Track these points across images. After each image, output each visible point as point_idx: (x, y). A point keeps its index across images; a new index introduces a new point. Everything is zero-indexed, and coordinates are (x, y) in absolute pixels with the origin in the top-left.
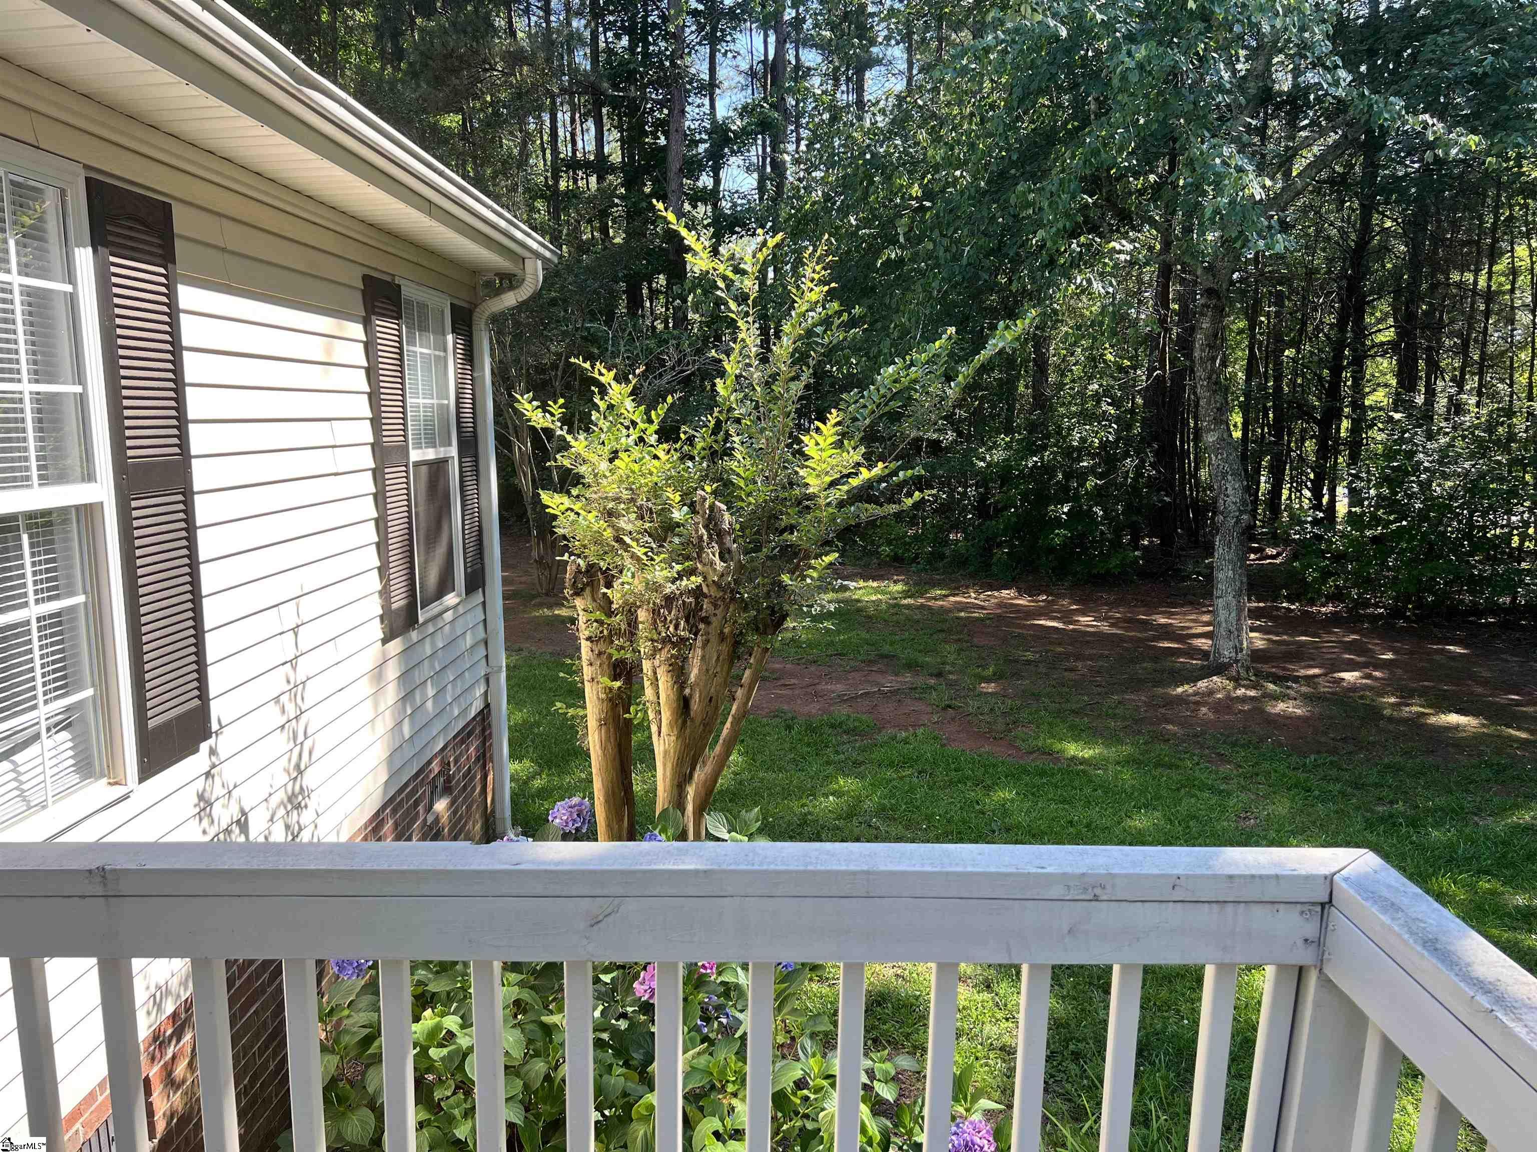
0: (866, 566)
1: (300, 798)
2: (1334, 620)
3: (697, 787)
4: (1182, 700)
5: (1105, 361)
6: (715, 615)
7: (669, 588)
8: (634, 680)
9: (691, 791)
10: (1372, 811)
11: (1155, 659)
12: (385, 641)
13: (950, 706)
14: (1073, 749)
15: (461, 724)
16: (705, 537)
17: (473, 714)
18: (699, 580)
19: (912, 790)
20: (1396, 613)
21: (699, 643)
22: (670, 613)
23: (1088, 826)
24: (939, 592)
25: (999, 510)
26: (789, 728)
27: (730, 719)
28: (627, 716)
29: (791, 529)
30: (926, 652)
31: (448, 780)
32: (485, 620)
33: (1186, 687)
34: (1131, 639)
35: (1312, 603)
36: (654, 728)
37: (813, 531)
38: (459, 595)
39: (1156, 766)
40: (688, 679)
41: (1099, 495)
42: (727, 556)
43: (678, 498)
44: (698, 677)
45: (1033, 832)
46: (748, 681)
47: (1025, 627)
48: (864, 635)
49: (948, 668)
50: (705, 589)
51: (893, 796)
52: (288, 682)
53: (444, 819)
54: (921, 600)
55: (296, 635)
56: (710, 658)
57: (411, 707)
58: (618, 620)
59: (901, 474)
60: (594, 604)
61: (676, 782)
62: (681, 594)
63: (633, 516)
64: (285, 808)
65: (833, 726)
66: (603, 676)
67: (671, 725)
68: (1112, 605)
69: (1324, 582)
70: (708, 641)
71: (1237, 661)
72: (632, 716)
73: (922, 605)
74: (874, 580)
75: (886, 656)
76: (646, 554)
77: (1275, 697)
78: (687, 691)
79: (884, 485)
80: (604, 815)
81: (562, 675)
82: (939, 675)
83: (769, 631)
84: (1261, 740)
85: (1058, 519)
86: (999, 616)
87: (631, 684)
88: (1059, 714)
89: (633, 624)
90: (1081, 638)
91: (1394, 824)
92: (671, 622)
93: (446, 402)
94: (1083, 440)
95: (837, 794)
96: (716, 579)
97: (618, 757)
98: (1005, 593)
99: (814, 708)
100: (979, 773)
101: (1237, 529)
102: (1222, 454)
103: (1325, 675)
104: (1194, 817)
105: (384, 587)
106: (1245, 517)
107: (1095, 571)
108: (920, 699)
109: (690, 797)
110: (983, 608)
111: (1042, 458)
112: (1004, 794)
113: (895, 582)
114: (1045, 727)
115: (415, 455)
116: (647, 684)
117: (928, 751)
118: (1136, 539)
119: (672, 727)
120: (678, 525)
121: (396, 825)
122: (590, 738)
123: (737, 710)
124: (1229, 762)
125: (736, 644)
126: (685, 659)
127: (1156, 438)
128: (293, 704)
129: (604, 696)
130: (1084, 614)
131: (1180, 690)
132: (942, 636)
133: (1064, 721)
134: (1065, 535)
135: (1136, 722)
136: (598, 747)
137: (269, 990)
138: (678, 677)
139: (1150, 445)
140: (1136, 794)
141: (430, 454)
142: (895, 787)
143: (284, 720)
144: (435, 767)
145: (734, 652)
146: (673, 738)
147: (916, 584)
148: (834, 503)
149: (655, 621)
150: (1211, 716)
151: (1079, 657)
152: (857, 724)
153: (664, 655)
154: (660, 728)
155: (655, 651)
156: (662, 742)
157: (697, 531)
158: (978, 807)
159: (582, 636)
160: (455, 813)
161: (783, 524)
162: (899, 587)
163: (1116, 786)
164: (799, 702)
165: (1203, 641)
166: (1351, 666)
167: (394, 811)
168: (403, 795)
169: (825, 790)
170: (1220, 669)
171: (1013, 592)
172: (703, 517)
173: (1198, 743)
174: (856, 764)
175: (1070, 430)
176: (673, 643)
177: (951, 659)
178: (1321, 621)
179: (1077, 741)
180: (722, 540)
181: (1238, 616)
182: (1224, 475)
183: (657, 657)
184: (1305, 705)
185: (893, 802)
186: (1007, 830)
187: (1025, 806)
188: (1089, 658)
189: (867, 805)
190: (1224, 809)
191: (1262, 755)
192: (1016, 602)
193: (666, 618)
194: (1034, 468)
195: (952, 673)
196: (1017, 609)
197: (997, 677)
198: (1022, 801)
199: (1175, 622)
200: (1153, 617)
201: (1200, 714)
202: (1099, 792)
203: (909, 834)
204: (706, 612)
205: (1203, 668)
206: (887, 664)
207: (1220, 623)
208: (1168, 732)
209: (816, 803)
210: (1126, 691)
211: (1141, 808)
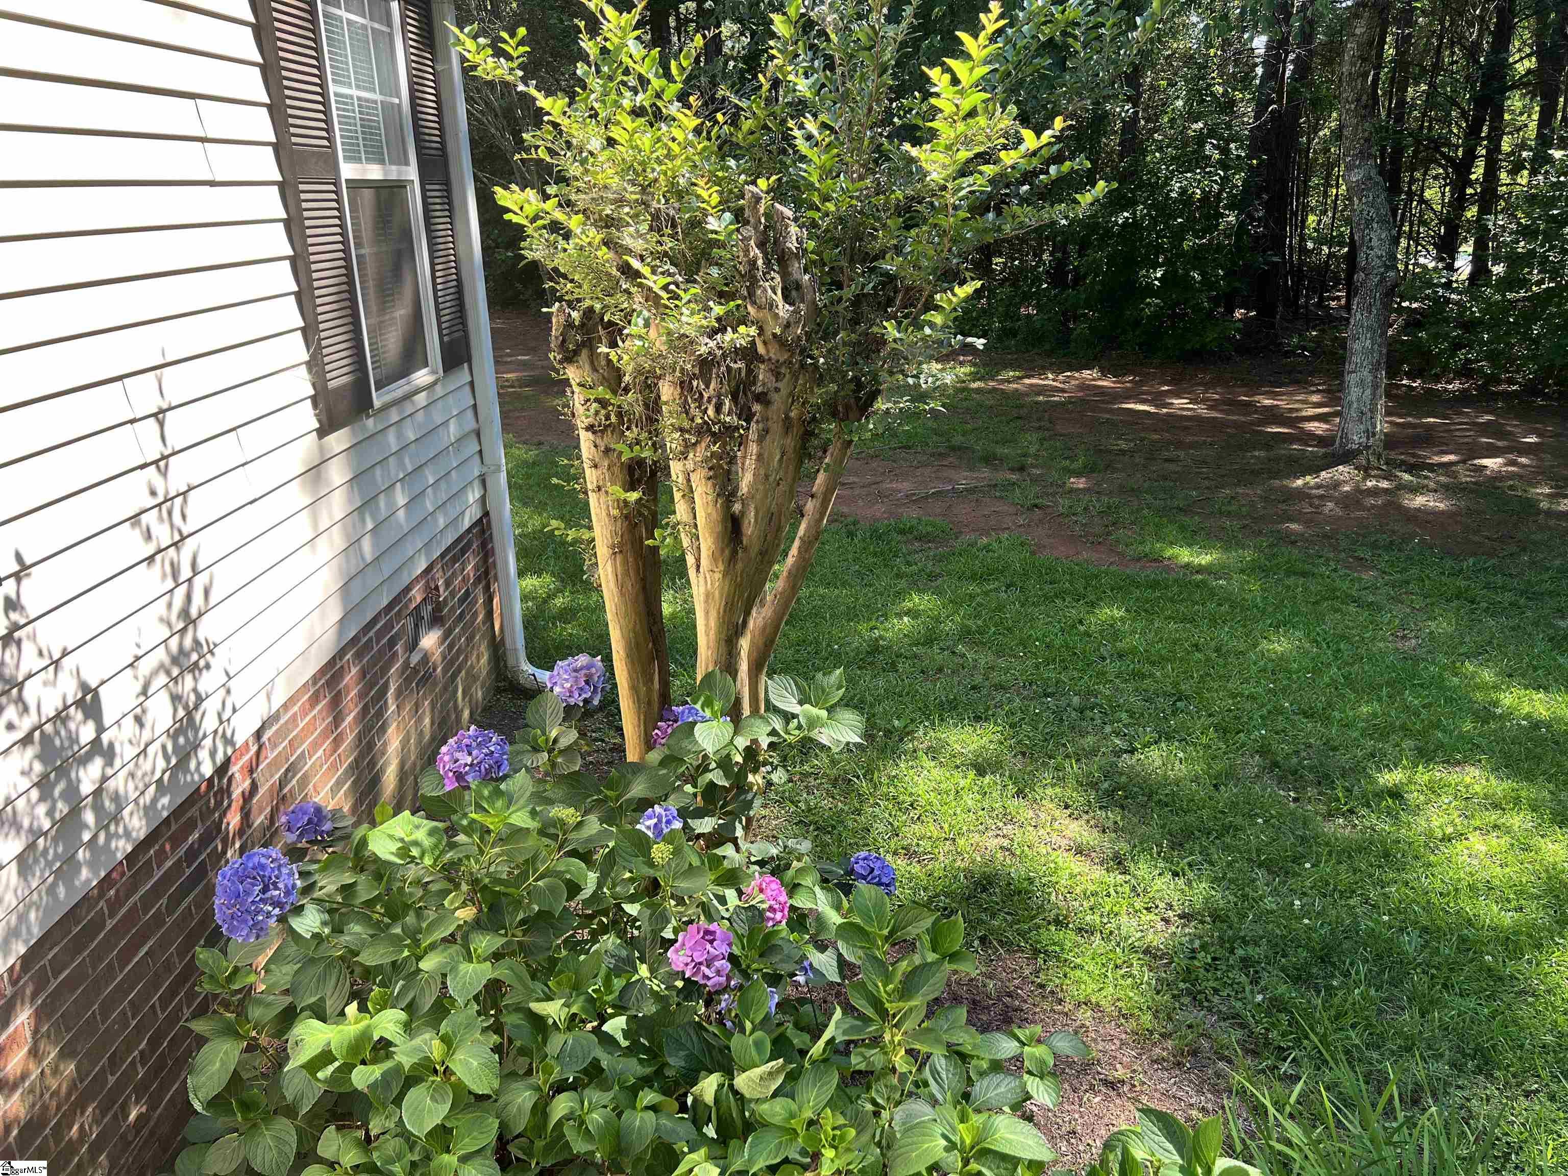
1: (194, 657)
2: (1463, 398)
3: (753, 637)
4: (1302, 495)
5: (1212, 94)
6: (777, 390)
7: (705, 346)
8: (661, 489)
9: (744, 644)
11: (1268, 447)
12: (322, 432)
13: (1036, 506)
14: (1185, 555)
15: (449, 539)
16: (760, 262)
17: (467, 524)
18: (753, 331)
19: (1000, 608)
20: (1533, 389)
21: (753, 435)
22: (708, 387)
23: (1218, 650)
24: (1011, 374)
26: (851, 535)
27: (797, 543)
28: (650, 542)
30: (1004, 442)
31: (438, 607)
32: (475, 406)
33: (1308, 478)
34: (1235, 424)
35: (1437, 379)
36: (690, 560)
38: (434, 372)
39: (1289, 573)
40: (736, 488)
41: (1196, 257)
42: (794, 294)
43: (715, 199)
44: (751, 486)
45: (1152, 658)
46: (823, 488)
47: (1111, 411)
48: (931, 424)
49: (1030, 460)
50: (761, 349)
51: (977, 616)
52: (153, 493)
53: (436, 657)
54: (992, 383)
55: (161, 424)
56: (771, 456)
57: (373, 518)
58: (631, 400)
59: (1053, 169)
60: (595, 376)
61: (723, 636)
62: (724, 355)
63: (644, 228)
64: (168, 673)
65: (902, 532)
66: (613, 483)
67: (714, 558)
68: (1208, 386)
69: (1452, 355)
70: (766, 430)
71: (1367, 447)
72: (657, 543)
73: (994, 389)
75: (959, 449)
76: (665, 288)
77: (1415, 490)
78: (737, 507)
79: (1026, 187)
80: (625, 673)
81: (555, 481)
82: (1022, 469)
83: (853, 416)
84: (1406, 540)
85: (1150, 285)
86: (1082, 400)
87: (656, 493)
88: (1166, 513)
89: (653, 406)
90: (1175, 422)
92: (709, 401)
93: (397, 101)
94: (1183, 191)
95: (913, 613)
96: (778, 331)
97: (641, 598)
98: (1086, 373)
99: (879, 509)
100: (1080, 586)
101: (1380, 288)
102: (1367, 197)
103: (1464, 462)
104: (1343, 637)
105: (313, 357)
106: (1391, 274)
107: (1188, 347)
108: (1001, 498)
109: (744, 654)
110: (1063, 391)
111: (1134, 213)
112: (1111, 612)
113: (962, 364)
114: (1152, 528)
115: (348, 171)
116: (677, 496)
117: (1015, 559)
118: (1229, 311)
119: (716, 560)
120: (717, 244)
121: (363, 673)
122: (601, 571)
123: (807, 529)
124: (1371, 568)
125: (807, 435)
126: (732, 460)
127: (1266, 190)
128: (167, 526)
129: (615, 512)
130: (1175, 395)
131: (1300, 482)
132: (1019, 423)
133: (1172, 521)
134: (1157, 305)
135: (1255, 519)
136: (612, 584)
137: (169, 921)
138: (723, 487)
139: (1259, 197)
140: (1270, 609)
141: (374, 172)
142: (980, 605)
143: (150, 549)
144: (417, 595)
145: (804, 447)
146: (718, 576)
147: (985, 365)
149: (686, 400)
150: (1339, 512)
151: (1179, 445)
152: (930, 529)
153: (701, 452)
154: (698, 560)
155: (686, 447)
156: (701, 579)
157: (747, 251)
158: (1082, 628)
159: (580, 425)
160: (450, 647)
162: (967, 369)
163: (1245, 599)
164: (860, 502)
165: (1316, 424)
166: (1492, 451)
167: (359, 656)
168: (371, 634)
169: (898, 609)
170: (1346, 457)
171: (1095, 373)
172: (756, 228)
173: (1331, 545)
174: (932, 577)
175: (1168, 179)
176: (714, 434)
177: (1033, 450)
178: (1449, 400)
179: (1190, 545)
180: (787, 267)
181: (1374, 394)
182: (1369, 223)
183: (691, 455)
184: (1447, 498)
185: (980, 622)
186: (1120, 656)
187: (1139, 626)
188: (1191, 446)
189: (948, 626)
190: (1377, 627)
191: (1409, 558)
192: (1100, 383)
193: (701, 395)
194: (1125, 224)
195: (1036, 467)
196: (1101, 391)
197: (1087, 471)
198: (1134, 620)
199: (1281, 403)
200: (1256, 398)
201: (1326, 510)
202: (1225, 608)
203: (1002, 663)
204: (764, 384)
205: (1325, 456)
206: (960, 458)
207: (1350, 404)
208: (1293, 533)
209: (888, 625)
210: (1238, 484)
211: (1278, 627)
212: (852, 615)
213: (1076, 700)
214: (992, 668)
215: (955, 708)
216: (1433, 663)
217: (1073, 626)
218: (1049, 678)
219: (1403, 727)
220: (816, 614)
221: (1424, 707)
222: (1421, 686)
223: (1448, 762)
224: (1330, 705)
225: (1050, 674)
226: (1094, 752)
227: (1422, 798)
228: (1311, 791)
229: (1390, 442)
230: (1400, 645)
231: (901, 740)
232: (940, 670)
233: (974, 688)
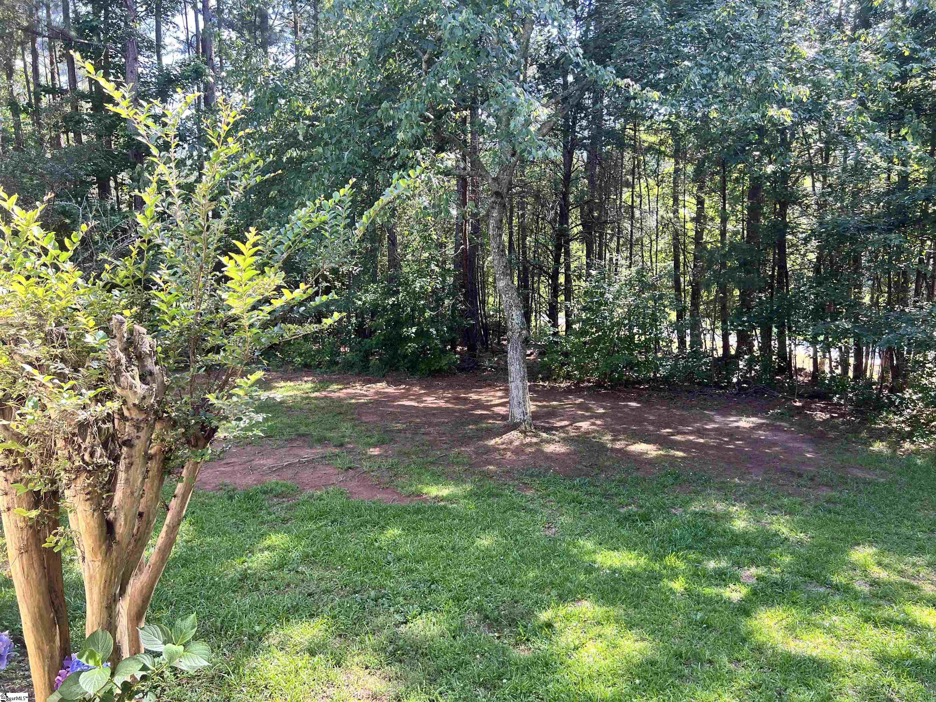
0: (285, 371)
2: (568, 391)
4: (495, 449)
5: (431, 239)
6: (139, 437)
7: (82, 416)
10: (619, 513)
11: (476, 423)
13: (350, 468)
14: (434, 491)
16: (123, 361)
18: (118, 404)
19: (328, 537)
20: (599, 385)
21: (120, 467)
22: (84, 440)
23: (453, 549)
24: (336, 387)
25: (372, 333)
26: (231, 498)
27: (165, 529)
28: (47, 544)
29: (216, 349)
30: (331, 430)
33: (497, 439)
34: (459, 410)
35: (555, 381)
36: (77, 554)
37: (239, 351)
39: (489, 496)
40: (110, 503)
41: (433, 321)
42: (149, 378)
43: (92, 323)
44: (121, 500)
45: (417, 559)
46: (182, 491)
47: (393, 406)
48: (285, 420)
49: (347, 440)
50: (126, 413)
51: (313, 545)
54: (324, 393)
56: (135, 481)
59: (316, 299)
62: (97, 421)
63: (39, 342)
65: (265, 493)
66: (19, 505)
67: (95, 552)
68: (444, 389)
69: (561, 369)
70: (131, 464)
71: (524, 421)
72: (53, 544)
73: (326, 397)
74: (291, 381)
75: (304, 435)
76: (51, 381)
77: (548, 442)
78: (111, 515)
79: (303, 308)
80: (32, 638)
82: (341, 445)
83: (200, 443)
84: (547, 471)
85: (409, 336)
86: (376, 400)
88: (424, 466)
90: (428, 412)
91: (634, 522)
92: (86, 450)
94: (422, 287)
95: (271, 548)
96: (137, 402)
98: (379, 385)
99: (251, 479)
100: (375, 517)
101: (520, 339)
102: (508, 294)
103: (571, 425)
104: (519, 532)
106: (524, 332)
107: (433, 368)
108: (329, 465)
109: (124, 613)
110: (366, 396)
111: (397, 299)
112: (393, 532)
113: (306, 381)
114: (416, 476)
117: (337, 503)
118: (454, 348)
119: (95, 554)
120: (93, 350)
122: (11, 566)
123: (172, 518)
124: (531, 488)
125: (166, 460)
127: (463, 287)
129: (23, 525)
130: (428, 395)
131: (493, 442)
132: (341, 417)
133: (427, 471)
134: (414, 347)
135: (471, 465)
136: (20, 575)
138: (99, 505)
139: (460, 290)
140: (480, 519)
142: (315, 536)
145: (164, 467)
146: (98, 563)
147: (320, 382)
148: (258, 324)
149: (69, 451)
150: (514, 457)
151: (430, 424)
152: (283, 489)
153: (80, 484)
154: (83, 554)
155: (70, 480)
156: (86, 566)
157: (113, 355)
158: (377, 544)
161: (209, 345)
162: (310, 385)
163: (467, 515)
164: (238, 476)
165: (500, 408)
166: (584, 418)
169: (261, 546)
170: (514, 426)
171: (384, 384)
172: (121, 340)
173: (510, 477)
174: (285, 521)
175: (414, 281)
176: (89, 471)
177: (348, 433)
178: (562, 392)
179: (437, 484)
180: (143, 362)
181: (524, 392)
182: (511, 306)
183: (73, 486)
184: (566, 445)
185: (314, 549)
186: (399, 560)
187: (410, 538)
188: (437, 425)
189: (294, 555)
190: (535, 523)
191: (549, 481)
192: (386, 390)
193: (80, 446)
194: (393, 305)
195: (350, 443)
196: (387, 395)
197: (379, 444)
198: (407, 535)
199: (483, 397)
200: (470, 395)
201: (508, 456)
202: (457, 521)
203: (328, 574)
204: (129, 435)
205: (505, 426)
206: (304, 441)
207: (513, 398)
208: (491, 471)
209: (254, 558)
210: (461, 446)
211: (484, 530)
212: (230, 554)
213: (373, 593)
214: (322, 579)
215: (297, 611)
216: (564, 541)
217: (372, 544)
218: (357, 581)
219: (552, 583)
220: (204, 556)
221: (561, 568)
222: (559, 556)
223: (574, 600)
224: (513, 574)
225: (357, 578)
226: (383, 627)
227: (563, 625)
228: (506, 631)
229: (535, 416)
230: (547, 533)
231: (260, 640)
232: (288, 585)
233: (309, 595)
